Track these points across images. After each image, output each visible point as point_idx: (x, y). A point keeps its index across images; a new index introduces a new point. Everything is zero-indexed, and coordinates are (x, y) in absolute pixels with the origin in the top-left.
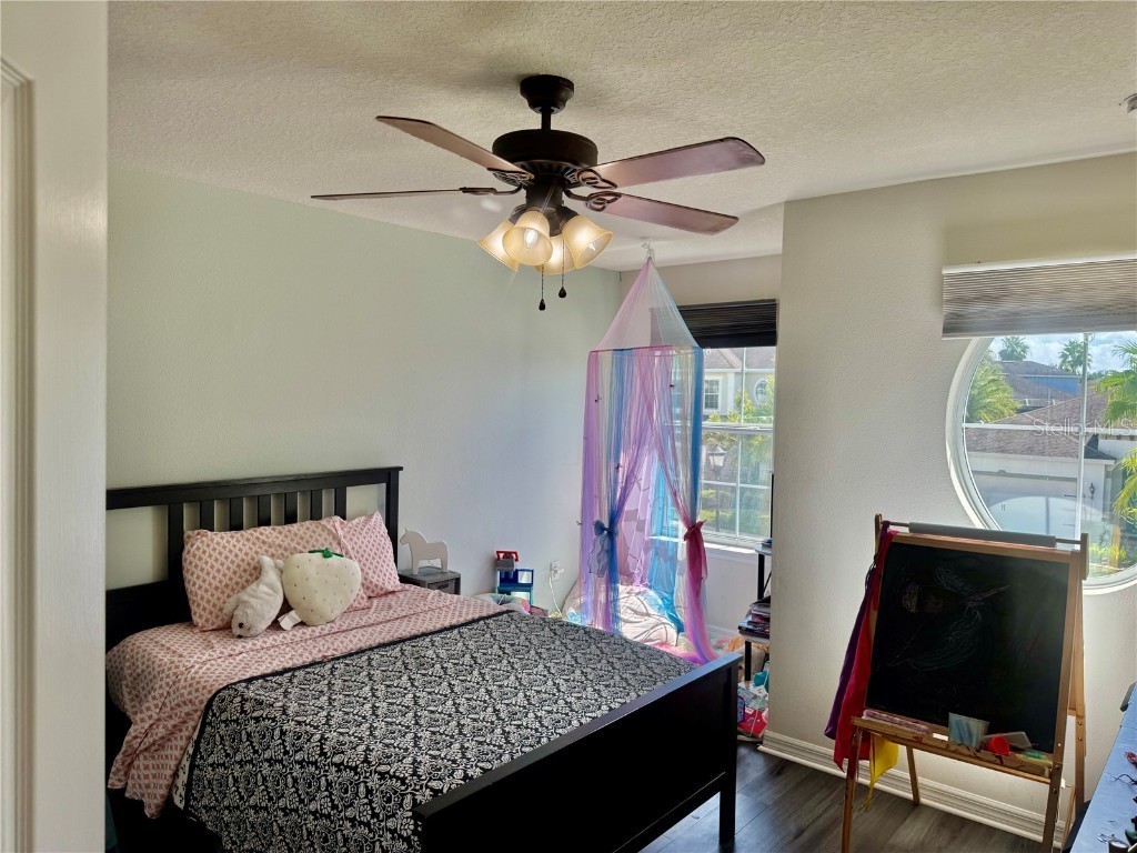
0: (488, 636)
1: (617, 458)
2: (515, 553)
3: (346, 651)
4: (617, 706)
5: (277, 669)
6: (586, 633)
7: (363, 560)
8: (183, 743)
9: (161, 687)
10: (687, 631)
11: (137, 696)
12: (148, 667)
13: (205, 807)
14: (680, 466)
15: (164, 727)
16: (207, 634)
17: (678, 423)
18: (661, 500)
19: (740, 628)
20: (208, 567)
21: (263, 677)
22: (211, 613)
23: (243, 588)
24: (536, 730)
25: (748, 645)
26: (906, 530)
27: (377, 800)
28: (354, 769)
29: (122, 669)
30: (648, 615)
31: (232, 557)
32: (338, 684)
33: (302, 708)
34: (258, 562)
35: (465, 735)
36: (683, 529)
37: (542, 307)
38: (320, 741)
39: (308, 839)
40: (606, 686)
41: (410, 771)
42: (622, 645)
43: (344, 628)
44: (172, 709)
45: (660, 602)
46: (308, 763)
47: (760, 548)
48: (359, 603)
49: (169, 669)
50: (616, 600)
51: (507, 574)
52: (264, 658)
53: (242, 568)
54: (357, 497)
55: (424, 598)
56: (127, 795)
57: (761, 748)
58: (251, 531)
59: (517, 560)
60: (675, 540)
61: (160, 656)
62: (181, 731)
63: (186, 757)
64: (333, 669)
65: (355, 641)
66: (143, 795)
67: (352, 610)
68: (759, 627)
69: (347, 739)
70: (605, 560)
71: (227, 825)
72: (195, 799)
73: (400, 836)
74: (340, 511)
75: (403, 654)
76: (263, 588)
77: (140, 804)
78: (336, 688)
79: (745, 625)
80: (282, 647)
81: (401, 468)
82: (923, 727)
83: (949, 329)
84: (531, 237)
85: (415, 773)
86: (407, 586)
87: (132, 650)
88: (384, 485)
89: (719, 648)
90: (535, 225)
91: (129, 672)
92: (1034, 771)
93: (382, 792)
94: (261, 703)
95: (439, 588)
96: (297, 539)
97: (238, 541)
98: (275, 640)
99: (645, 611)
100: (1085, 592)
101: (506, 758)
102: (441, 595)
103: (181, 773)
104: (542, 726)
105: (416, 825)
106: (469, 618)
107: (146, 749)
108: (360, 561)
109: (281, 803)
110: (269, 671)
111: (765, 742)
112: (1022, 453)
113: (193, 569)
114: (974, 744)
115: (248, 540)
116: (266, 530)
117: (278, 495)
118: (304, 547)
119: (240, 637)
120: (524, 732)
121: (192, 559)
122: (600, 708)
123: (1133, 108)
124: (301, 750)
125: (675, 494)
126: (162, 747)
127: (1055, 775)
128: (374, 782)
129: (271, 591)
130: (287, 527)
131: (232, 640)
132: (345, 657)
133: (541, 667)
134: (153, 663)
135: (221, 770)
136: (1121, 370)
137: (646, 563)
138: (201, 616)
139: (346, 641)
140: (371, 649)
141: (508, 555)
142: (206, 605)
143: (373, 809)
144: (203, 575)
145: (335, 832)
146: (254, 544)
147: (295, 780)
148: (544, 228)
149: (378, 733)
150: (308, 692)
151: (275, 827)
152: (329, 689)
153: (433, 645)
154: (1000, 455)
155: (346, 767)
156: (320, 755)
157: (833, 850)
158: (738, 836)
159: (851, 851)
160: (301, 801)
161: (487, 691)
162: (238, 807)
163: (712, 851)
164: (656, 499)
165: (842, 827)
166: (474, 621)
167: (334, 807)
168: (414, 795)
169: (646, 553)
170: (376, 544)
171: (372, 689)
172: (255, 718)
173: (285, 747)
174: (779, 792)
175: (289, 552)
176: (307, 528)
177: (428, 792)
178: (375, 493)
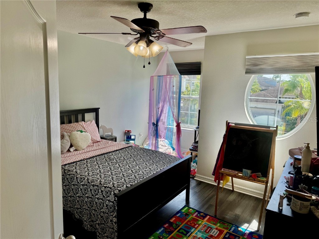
0: (127, 152)
2: (130, 131)
3: (89, 157)
4: (162, 169)
6: (152, 151)
7: (91, 133)
10: (176, 150)
14: (175, 107)
17: (175, 96)
19: (190, 149)
21: (68, 164)
24: (143, 175)
25: (192, 153)
26: (234, 124)
27: (104, 193)
28: (98, 186)
30: (165, 146)
32: (89, 165)
33: (81, 171)
34: (62, 134)
35: (125, 177)
36: (175, 124)
37: (144, 67)
38: (87, 179)
39: (86, 203)
40: (159, 164)
41: (112, 186)
42: (162, 154)
43: (88, 151)
45: (169, 143)
46: (85, 185)
47: (195, 129)
48: (91, 144)
50: (158, 143)
51: (128, 136)
52: (68, 159)
54: (88, 116)
55: (108, 143)
57: (195, 178)
59: (131, 133)
60: (173, 127)
64: (87, 162)
65: (91, 154)
67: (89, 146)
68: (195, 148)
69: (94, 179)
70: (155, 132)
73: (111, 201)
74: (83, 120)
75: (105, 157)
76: (65, 141)
78: (89, 166)
79: (191, 148)
80: (72, 156)
81: (99, 108)
82: (236, 172)
83: (247, 72)
84: (142, 48)
85: (113, 186)
86: (103, 140)
88: (95, 113)
89: (183, 154)
90: (142, 44)
92: (262, 182)
93: (105, 191)
94: (70, 171)
95: (111, 140)
96: (73, 128)
98: (69, 154)
99: (164, 145)
100: (276, 139)
101: (136, 182)
102: (112, 142)
104: (144, 174)
105: (115, 199)
106: (121, 148)
108: (90, 133)
109: (78, 195)
110: (70, 162)
112: (261, 102)
114: (248, 176)
117: (66, 116)
118: (75, 130)
120: (139, 175)
122: (158, 169)
123: (297, 17)
124: (82, 182)
125: (173, 115)
127: (267, 182)
128: (103, 189)
129: (67, 142)
130: (70, 124)
133: (142, 160)
136: (288, 80)
137: (165, 133)
139: (89, 154)
140: (96, 156)
141: (128, 131)
143: (103, 195)
145: (93, 201)
147: (81, 189)
148: (145, 45)
149: (102, 177)
150: (81, 168)
151: (76, 201)
152: (87, 166)
153: (112, 155)
154: (255, 102)
155: (95, 186)
156: (88, 183)
157: (213, 202)
158: (190, 200)
159: (218, 202)
160: (83, 194)
161: (129, 166)
162: (65, 197)
163: (184, 203)
164: (168, 116)
165: (216, 196)
166: (122, 149)
167: (93, 195)
168: (114, 191)
169: (165, 130)
170: (94, 129)
171: (98, 166)
172: (69, 174)
173: (78, 181)
174: (200, 189)
175: (71, 131)
176: (75, 125)
177: (117, 191)
178: (92, 115)
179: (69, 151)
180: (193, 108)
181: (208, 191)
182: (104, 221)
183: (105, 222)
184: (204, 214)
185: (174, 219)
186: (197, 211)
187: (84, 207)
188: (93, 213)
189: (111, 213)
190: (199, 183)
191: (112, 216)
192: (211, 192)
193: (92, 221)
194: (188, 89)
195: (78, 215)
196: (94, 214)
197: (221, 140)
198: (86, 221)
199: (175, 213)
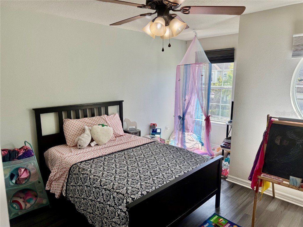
0: (148, 149)
1: (185, 97)
2: (156, 124)
3: (109, 153)
4: (186, 172)
5: (89, 159)
6: (176, 148)
8: (64, 179)
9: (58, 163)
10: (205, 145)
11: (52, 165)
12: (54, 157)
13: (71, 197)
14: (204, 99)
15: (59, 174)
16: (71, 148)
17: (203, 86)
18: (198, 109)
19: (221, 146)
20: (70, 129)
21: (85, 161)
22: (72, 142)
23: (80, 135)
24: (162, 179)
25: (223, 150)
26: (277, 119)
27: (116, 200)
28: (110, 190)
29: (48, 157)
30: (193, 141)
31: (77, 126)
32: (106, 163)
33: (95, 171)
34: (84, 128)
35: (142, 180)
36: (204, 117)
37: (163, 50)
38: (100, 181)
39: (97, 209)
40: (183, 165)
41: (125, 192)
42: (187, 152)
43: (108, 146)
44: (61, 169)
45: (197, 137)
46: (97, 188)
47: (227, 123)
48: (113, 139)
49: (60, 158)
50: (184, 137)
51: (154, 130)
52: (86, 155)
53: (80, 129)
54: (111, 109)
55: (131, 137)
56: (51, 192)
57: (227, 179)
58: (82, 119)
59: (156, 126)
60: (202, 120)
61: (57, 154)
62: (63, 175)
63: (65, 183)
64: (105, 159)
65: (111, 150)
66: (55, 192)
67: (111, 141)
68: (227, 145)
69: (108, 181)
70: (181, 126)
71: (76, 202)
72: (68, 194)
73: (123, 211)
74: (107, 113)
75: (124, 154)
76: (85, 135)
77: (54, 194)
79: (223, 145)
80: (91, 152)
81: (123, 101)
83: (294, 55)
84: (159, 26)
85: (127, 193)
86: (126, 134)
87: (50, 152)
88: (119, 106)
89: (214, 150)
90: (160, 22)
91: (50, 158)
93: (117, 198)
94: (84, 169)
95: (135, 134)
96: (95, 121)
97: (78, 122)
98: (89, 150)
99: (192, 140)
101: (154, 188)
102: (135, 137)
103: (64, 187)
104: (164, 178)
105: (127, 208)
106: (143, 143)
107: (55, 180)
108: (113, 127)
109: (90, 198)
110: (87, 159)
111: (228, 178)
113: (66, 130)
114: (298, 185)
115: (81, 121)
116: (86, 119)
117: (89, 109)
118: (97, 123)
119: (80, 149)
120: (159, 179)
121: (66, 127)
122: (181, 172)
124: (95, 184)
125: (202, 108)
126: (59, 179)
128: (115, 194)
129: (88, 136)
130: (92, 118)
131: (78, 150)
132: (108, 155)
133: (163, 159)
134: (56, 156)
135: (74, 187)
137: (193, 126)
138: (69, 143)
139: (109, 150)
140: (116, 152)
141: (154, 125)
142: (70, 140)
143: (115, 202)
144: (69, 131)
145: (105, 208)
146: (83, 123)
147: (93, 192)
148: (163, 23)
149: (116, 179)
150: (97, 166)
151: (89, 204)
152: (104, 164)
153: (133, 151)
155: (107, 190)
156: (100, 186)
157: (249, 211)
158: (221, 206)
160: (95, 198)
161: (148, 166)
162: (79, 198)
163: (213, 210)
164: (196, 109)
167: (104, 201)
168: (127, 199)
169: (193, 124)
170: (117, 122)
171: (116, 165)
172: (82, 174)
173: (90, 182)
174: (232, 193)
175: (92, 125)
176: (98, 118)
177: (131, 199)
178: (116, 108)
179: (89, 145)
180: (225, 100)
181: (242, 196)
184: (238, 226)
186: (229, 222)
187: (96, 213)
188: (104, 221)
189: (122, 224)
190: (232, 186)
192: (245, 198)
194: (220, 80)
195: (91, 220)
196: (106, 223)
197: (261, 139)
199: (201, 223)
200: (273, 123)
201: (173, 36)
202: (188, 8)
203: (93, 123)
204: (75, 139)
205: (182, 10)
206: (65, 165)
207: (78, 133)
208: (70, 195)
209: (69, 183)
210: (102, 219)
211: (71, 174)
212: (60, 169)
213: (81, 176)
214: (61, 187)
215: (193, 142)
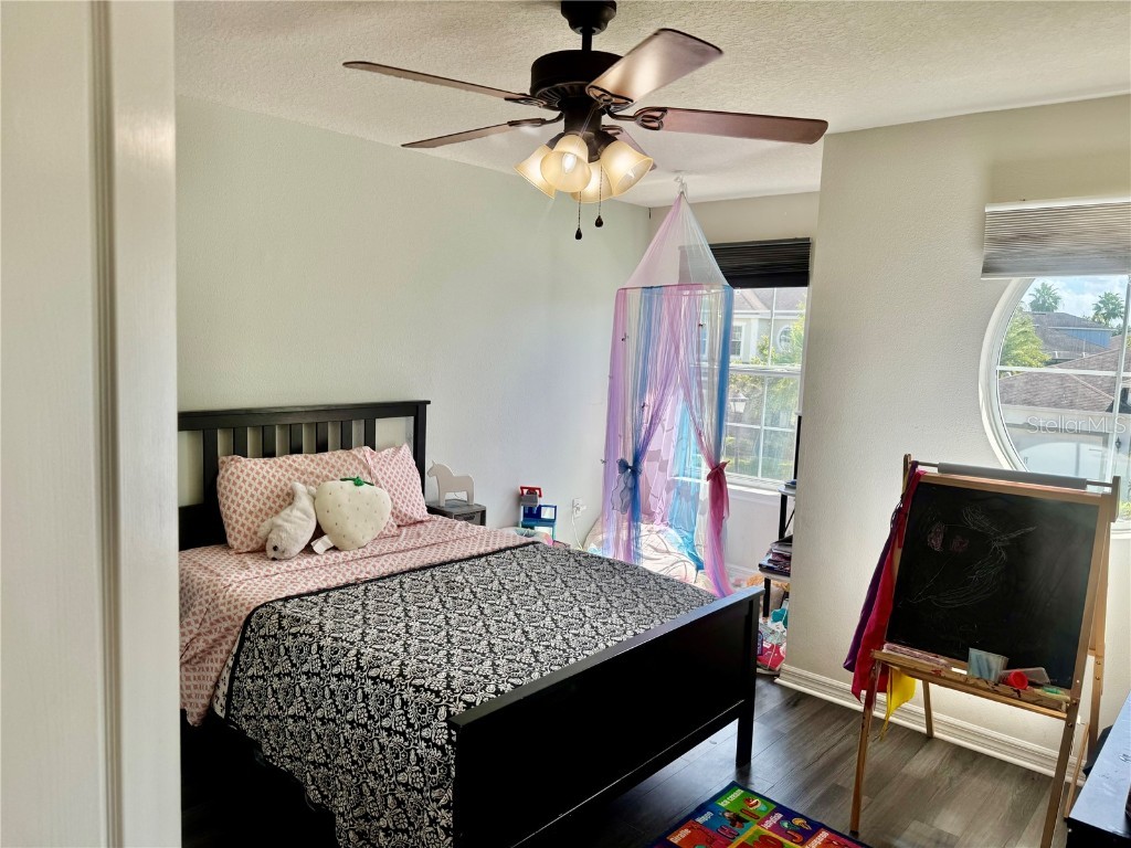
0: (515, 564)
1: (643, 397)
2: (539, 489)
3: (378, 574)
4: (642, 631)
5: (312, 589)
6: (610, 564)
7: (393, 490)
8: (223, 656)
9: (200, 604)
10: (707, 570)
12: (186, 585)
13: (245, 716)
14: (706, 406)
15: (205, 641)
16: (242, 556)
17: (705, 364)
18: (684, 440)
19: (760, 565)
20: (242, 492)
21: (299, 596)
22: (246, 536)
23: (277, 512)
24: (564, 651)
25: (767, 582)
26: (935, 470)
27: (412, 712)
28: (390, 682)
30: (668, 552)
31: (265, 482)
32: (371, 604)
33: (342, 628)
34: (291, 489)
35: (496, 653)
36: (706, 470)
37: (579, 236)
38: (356, 656)
39: (345, 747)
40: (631, 613)
41: (444, 685)
42: (646, 576)
43: (376, 553)
44: (212, 624)
45: (681, 541)
46: (345, 676)
47: (783, 489)
48: (390, 531)
49: (208, 587)
50: (638, 537)
51: (531, 509)
52: (301, 577)
53: (275, 494)
54: (386, 428)
55: (452, 528)
57: (778, 680)
58: (284, 458)
59: (540, 496)
60: (697, 481)
61: (198, 575)
62: (220, 645)
63: (226, 669)
64: (366, 591)
65: (387, 564)
66: (185, 704)
67: (381, 537)
68: (780, 565)
69: (382, 654)
70: (628, 498)
71: (267, 733)
72: (235, 708)
73: (435, 745)
74: (370, 441)
75: (433, 578)
76: (296, 513)
78: (369, 608)
79: (765, 563)
80: (316, 569)
81: (429, 402)
82: (943, 661)
83: (988, 268)
84: (569, 162)
85: (448, 687)
86: (434, 517)
88: (412, 418)
89: (737, 585)
90: (574, 149)
92: (1051, 706)
93: (417, 704)
94: (298, 620)
95: (466, 519)
96: (328, 467)
97: (271, 468)
98: (308, 562)
99: (664, 548)
101: (536, 675)
102: (467, 526)
103: (221, 685)
104: (570, 647)
105: (450, 735)
106: (497, 547)
107: (187, 662)
108: (389, 491)
109: (319, 713)
110: (305, 591)
111: (782, 675)
112: (1048, 406)
113: (228, 494)
114: (993, 678)
115: (281, 467)
116: (298, 458)
117: (309, 425)
118: (336, 476)
119: (274, 559)
120: (552, 652)
121: (226, 483)
122: (625, 633)
124: (338, 664)
125: (699, 435)
126: (203, 659)
127: (1072, 709)
128: (409, 694)
129: (305, 517)
130: (319, 455)
132: (377, 580)
133: (567, 595)
134: (192, 581)
135: (260, 682)
137: (667, 501)
138: (236, 539)
139: (378, 565)
140: (403, 573)
141: (532, 491)
142: (241, 529)
144: (237, 499)
145: (372, 741)
146: (287, 471)
147: (332, 692)
148: (583, 153)
149: (411, 650)
150: (343, 611)
151: (313, 736)
152: (364, 605)
153: (462, 571)
154: (1026, 407)
155: (382, 680)
156: (357, 670)
157: (846, 776)
158: (754, 762)
159: (865, 778)
160: (338, 712)
161: (516, 614)
162: (277, 717)
163: (729, 774)
164: (680, 439)
165: (856, 756)
166: (501, 551)
167: (373, 717)
168: (448, 707)
169: (668, 492)
170: (405, 476)
171: (405, 609)
172: (293, 634)
173: (322, 661)
174: (795, 722)
175: (318, 481)
176: (339, 457)
177: (461, 705)
178: (403, 425)
181: (828, 732)
182: (408, 818)
183: (411, 824)
184: (809, 821)
185: (685, 833)
186: (780, 808)
187: (338, 761)
188: (368, 786)
189: (432, 789)
190: (795, 699)
191: (438, 801)
192: (838, 736)
193: (366, 817)
194: (766, 352)
195: (318, 788)
196: (373, 792)
197: (883, 531)
198: (342, 815)
199: (689, 812)
200: (921, 480)
201: (611, 193)
202: (658, 114)
203: (324, 473)
204: (259, 526)
205: (640, 118)
206: (229, 610)
207: (268, 506)
208: (245, 711)
209: (241, 670)
210: (361, 780)
211: (249, 639)
212: (208, 625)
213: (289, 642)
214: (210, 684)
215: (667, 555)
